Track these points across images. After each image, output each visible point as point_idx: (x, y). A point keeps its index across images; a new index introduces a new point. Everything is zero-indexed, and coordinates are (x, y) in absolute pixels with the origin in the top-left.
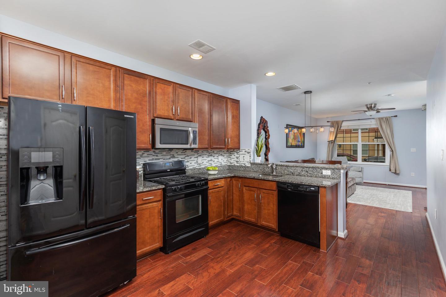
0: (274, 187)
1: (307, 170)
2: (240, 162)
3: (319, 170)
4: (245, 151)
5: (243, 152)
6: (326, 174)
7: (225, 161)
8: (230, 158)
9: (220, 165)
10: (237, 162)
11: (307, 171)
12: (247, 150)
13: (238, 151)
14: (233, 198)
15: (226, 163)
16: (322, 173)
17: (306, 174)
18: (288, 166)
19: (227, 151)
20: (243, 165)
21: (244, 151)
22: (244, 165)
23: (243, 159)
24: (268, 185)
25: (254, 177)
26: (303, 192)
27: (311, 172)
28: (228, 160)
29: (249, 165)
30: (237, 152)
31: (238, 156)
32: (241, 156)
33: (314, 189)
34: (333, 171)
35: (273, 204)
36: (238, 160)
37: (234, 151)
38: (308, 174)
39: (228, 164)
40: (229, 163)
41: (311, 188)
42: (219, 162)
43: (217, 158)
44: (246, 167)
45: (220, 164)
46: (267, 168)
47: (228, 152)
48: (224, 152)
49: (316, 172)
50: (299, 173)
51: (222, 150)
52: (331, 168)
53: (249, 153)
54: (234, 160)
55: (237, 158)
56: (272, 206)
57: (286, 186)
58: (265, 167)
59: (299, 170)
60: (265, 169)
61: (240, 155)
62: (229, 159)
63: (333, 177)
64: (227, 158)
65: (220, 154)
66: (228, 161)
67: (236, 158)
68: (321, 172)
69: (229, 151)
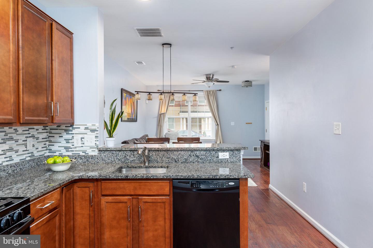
0: (167, 189)
1: (198, 154)
2: (76, 147)
3: (214, 153)
4: (86, 128)
5: (82, 130)
6: (223, 158)
7: (40, 149)
8: (50, 141)
9: (29, 158)
10: (67, 148)
11: (197, 156)
12: (89, 125)
13: (71, 128)
14: (74, 224)
15: (42, 153)
16: (218, 157)
17: (196, 160)
18: (169, 150)
19: (43, 128)
20: (81, 154)
21: (82, 128)
22: (84, 154)
23: (80, 142)
24: (154, 188)
25: (127, 176)
26: (217, 190)
27: (203, 157)
28: (44, 146)
29: (96, 153)
30: (66, 131)
31: (69, 137)
32: (77, 138)
33: (233, 184)
34: (232, 152)
35: (165, 219)
36: (69, 145)
37: (59, 128)
38: (199, 160)
39: (46, 155)
40: (48, 151)
41: (230, 184)
42: (27, 152)
43: (24, 143)
44: (87, 157)
45: (30, 155)
46: (132, 156)
47: (45, 131)
48: (38, 131)
49: (210, 156)
50: (186, 160)
51: (35, 127)
52: (229, 149)
53: (93, 131)
54: (60, 145)
55: (67, 141)
56: (162, 223)
57: (189, 186)
58: (128, 154)
59: (186, 155)
60: (128, 157)
61: (74, 135)
62: (47, 143)
63: (232, 160)
64: (43, 143)
65: (30, 135)
66: (45, 149)
67: (65, 142)
68: (216, 156)
69: (47, 128)
